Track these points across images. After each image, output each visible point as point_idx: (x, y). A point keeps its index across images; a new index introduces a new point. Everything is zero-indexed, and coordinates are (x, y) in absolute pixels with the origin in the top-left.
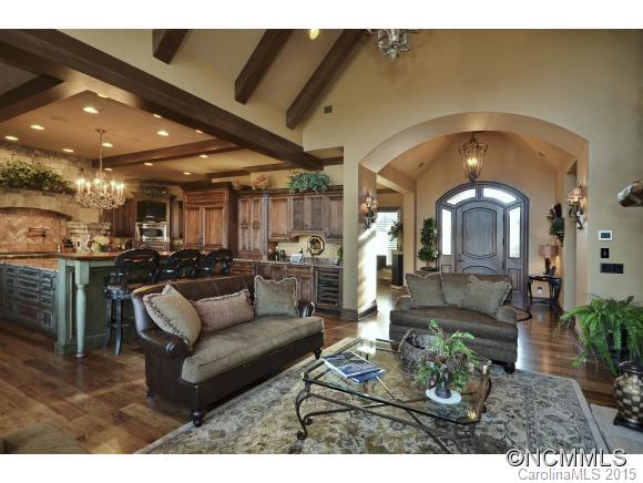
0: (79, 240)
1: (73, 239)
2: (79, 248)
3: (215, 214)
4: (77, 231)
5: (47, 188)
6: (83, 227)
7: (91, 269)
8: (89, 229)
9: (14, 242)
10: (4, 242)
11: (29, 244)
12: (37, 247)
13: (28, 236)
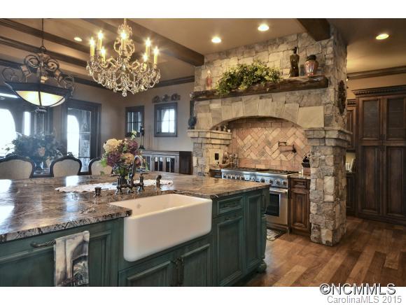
9: (269, 158)
10: (263, 158)
11: (281, 161)
12: (288, 164)
13: (281, 152)
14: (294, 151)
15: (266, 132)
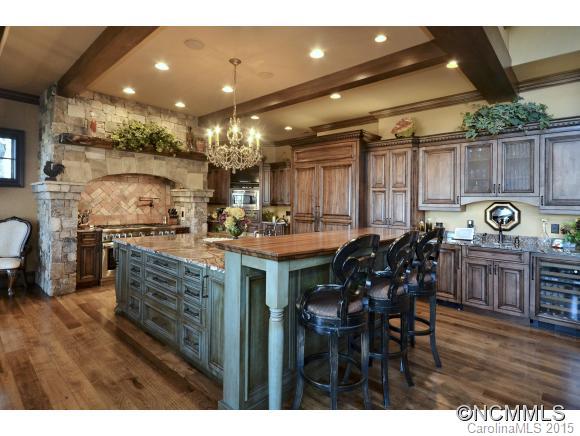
0: (183, 209)
1: (178, 209)
2: (183, 219)
3: (338, 175)
4: (182, 200)
5: (160, 150)
6: (188, 194)
7: (293, 274)
8: (194, 197)
9: (125, 213)
10: (117, 213)
11: (138, 215)
12: (145, 218)
13: (138, 206)
14: (151, 205)
15: (121, 187)
